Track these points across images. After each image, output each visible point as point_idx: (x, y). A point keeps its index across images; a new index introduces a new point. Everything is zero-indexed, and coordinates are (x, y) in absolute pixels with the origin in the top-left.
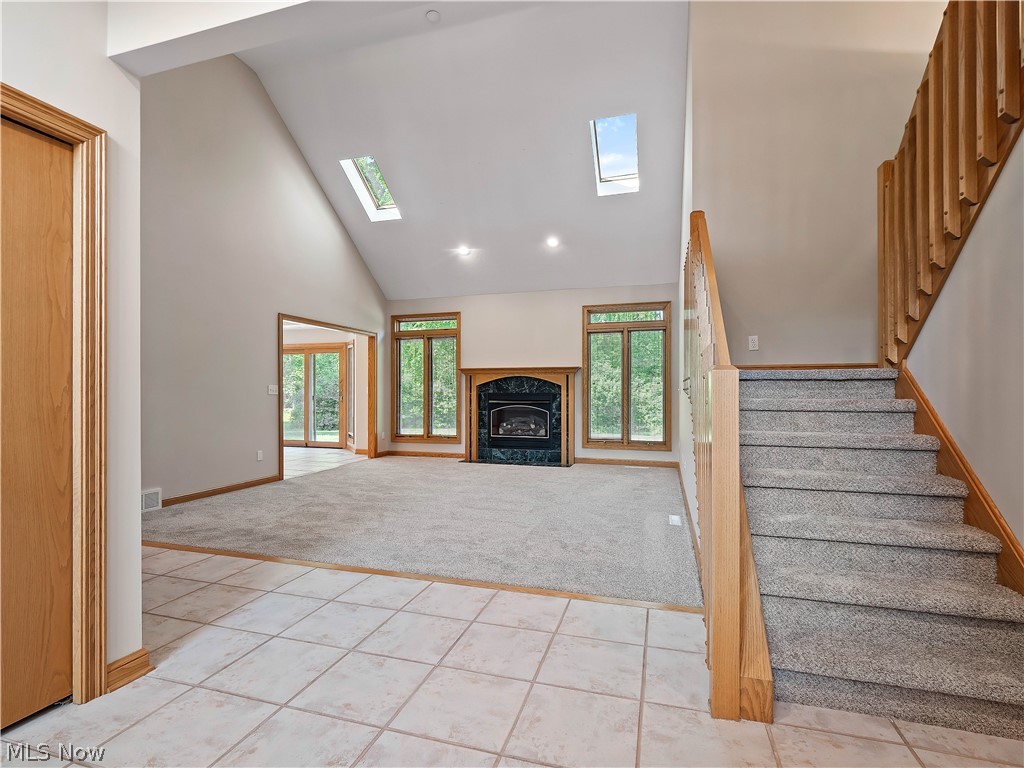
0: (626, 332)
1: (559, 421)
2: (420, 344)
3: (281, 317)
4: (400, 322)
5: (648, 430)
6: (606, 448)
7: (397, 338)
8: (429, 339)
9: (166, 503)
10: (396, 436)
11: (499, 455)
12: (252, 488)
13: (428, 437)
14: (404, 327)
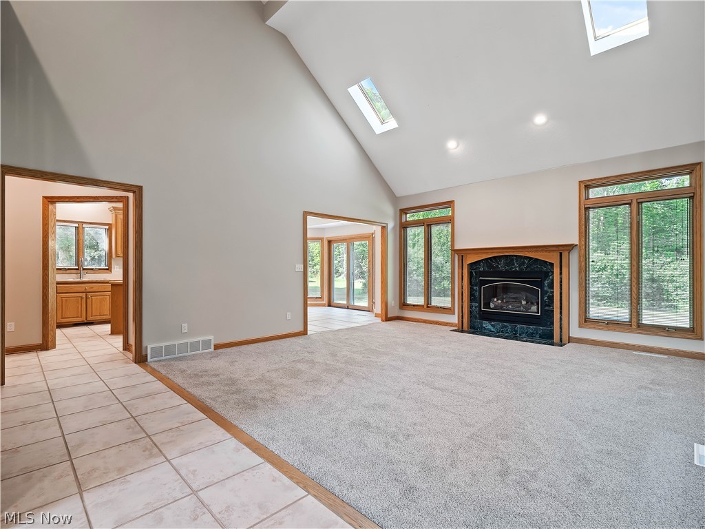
0: (634, 205)
1: (551, 298)
2: (420, 230)
3: (306, 214)
4: (406, 214)
5: (676, 307)
6: (609, 330)
7: (404, 226)
8: (428, 225)
9: (217, 347)
10: (404, 305)
11: (489, 327)
12: (281, 340)
13: (428, 307)
14: (410, 217)
